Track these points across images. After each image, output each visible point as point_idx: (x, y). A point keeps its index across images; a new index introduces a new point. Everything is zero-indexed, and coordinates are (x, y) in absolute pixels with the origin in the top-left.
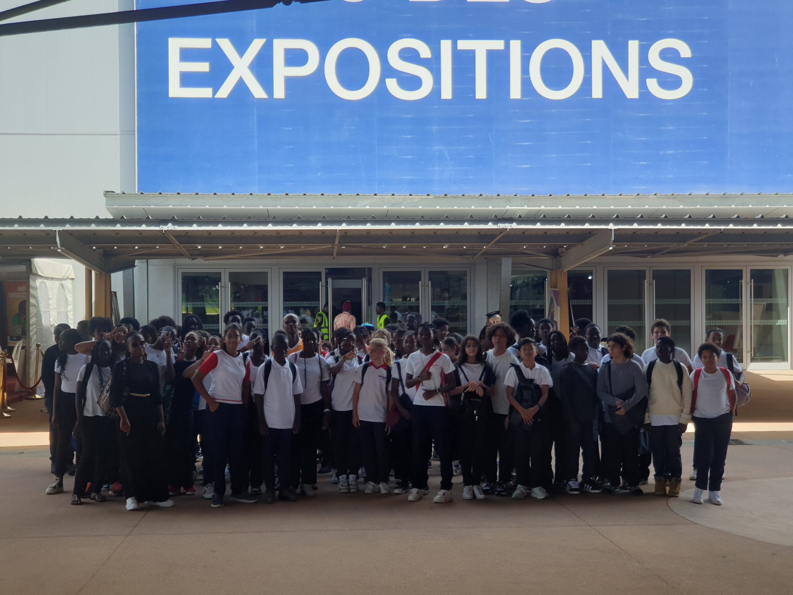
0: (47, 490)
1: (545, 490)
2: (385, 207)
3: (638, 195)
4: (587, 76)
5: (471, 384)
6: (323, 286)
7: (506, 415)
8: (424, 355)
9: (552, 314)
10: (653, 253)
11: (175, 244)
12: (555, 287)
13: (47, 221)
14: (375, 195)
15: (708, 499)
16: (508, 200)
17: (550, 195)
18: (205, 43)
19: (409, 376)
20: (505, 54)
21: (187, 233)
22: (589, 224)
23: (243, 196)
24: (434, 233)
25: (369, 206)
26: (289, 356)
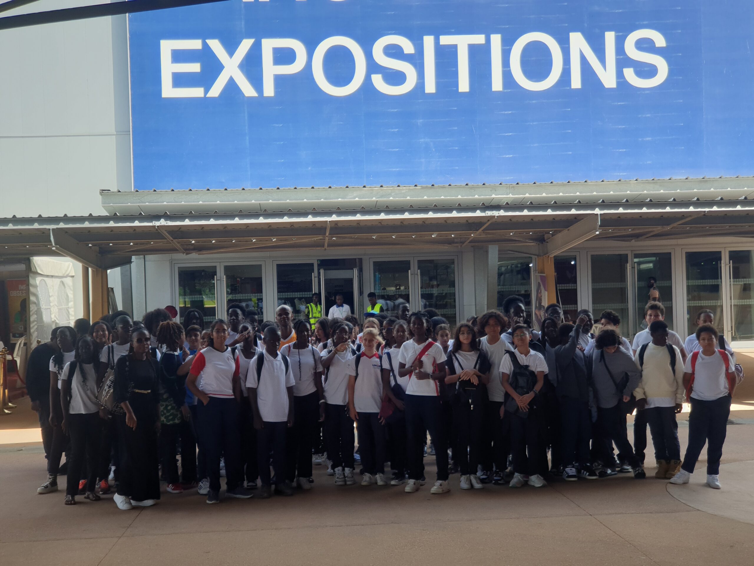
0: (39, 490)
1: (542, 478)
2: (374, 199)
3: (620, 181)
4: (566, 67)
5: (466, 373)
6: (316, 277)
7: (501, 403)
8: (416, 344)
10: (637, 236)
11: (168, 240)
12: (542, 272)
13: (40, 219)
14: (364, 187)
15: (707, 483)
16: (494, 189)
17: (535, 183)
18: (196, 44)
19: (402, 365)
20: (486, 48)
21: (180, 228)
22: (575, 209)
23: (236, 191)
24: (423, 222)
25: (359, 198)
26: (282, 348)
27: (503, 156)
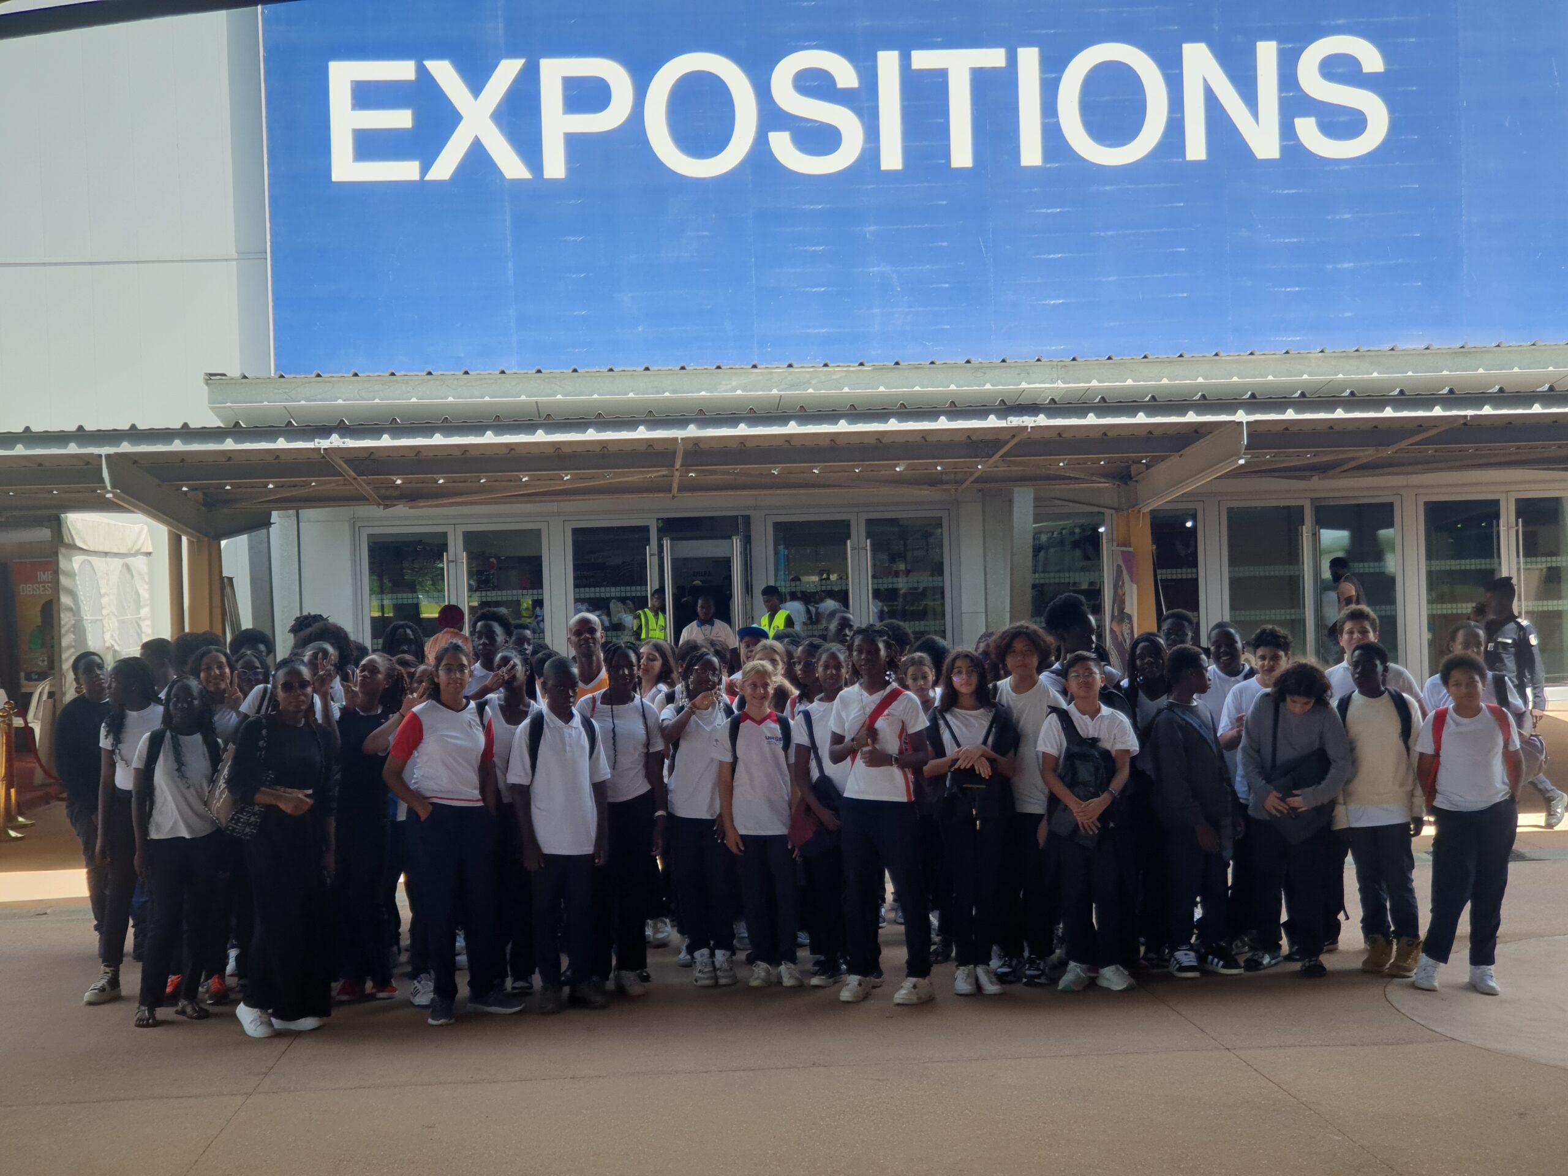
0: (87, 996)
1: (1126, 972)
2: (775, 391)
3: (1287, 352)
4: (1174, 115)
5: (964, 753)
6: (654, 555)
7: (1040, 816)
8: (865, 694)
10: (1323, 469)
11: (347, 477)
12: (1126, 543)
13: (81, 435)
14: (754, 367)
15: (1469, 983)
16: (1025, 370)
17: (1110, 358)
18: (403, 70)
19: (837, 739)
20: (1008, 76)
21: (372, 453)
22: (1195, 412)
23: (487, 376)
24: (878, 439)
25: (743, 390)
26: (580, 701)
27: (1044, 302)
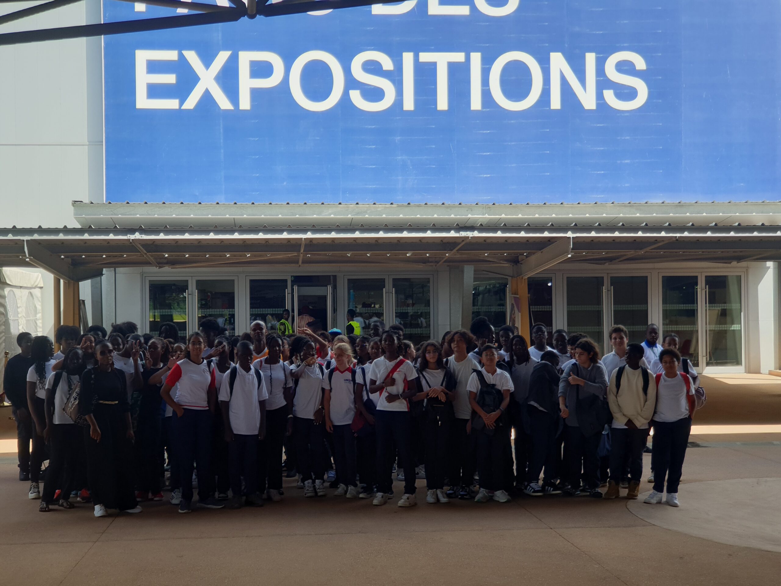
1: (507, 494)
2: (350, 216)
3: (596, 203)
4: (545, 87)
5: (433, 390)
6: (289, 293)
7: (467, 420)
8: (387, 361)
9: (513, 320)
10: (610, 260)
11: (142, 253)
12: (516, 293)
13: (15, 230)
14: (340, 204)
16: (470, 209)
17: (511, 204)
18: (172, 55)
20: (466, 66)
21: (154, 242)
22: (548, 232)
23: (210, 205)
24: (398, 241)
25: (334, 215)
26: (254, 362)
27: (481, 176)
